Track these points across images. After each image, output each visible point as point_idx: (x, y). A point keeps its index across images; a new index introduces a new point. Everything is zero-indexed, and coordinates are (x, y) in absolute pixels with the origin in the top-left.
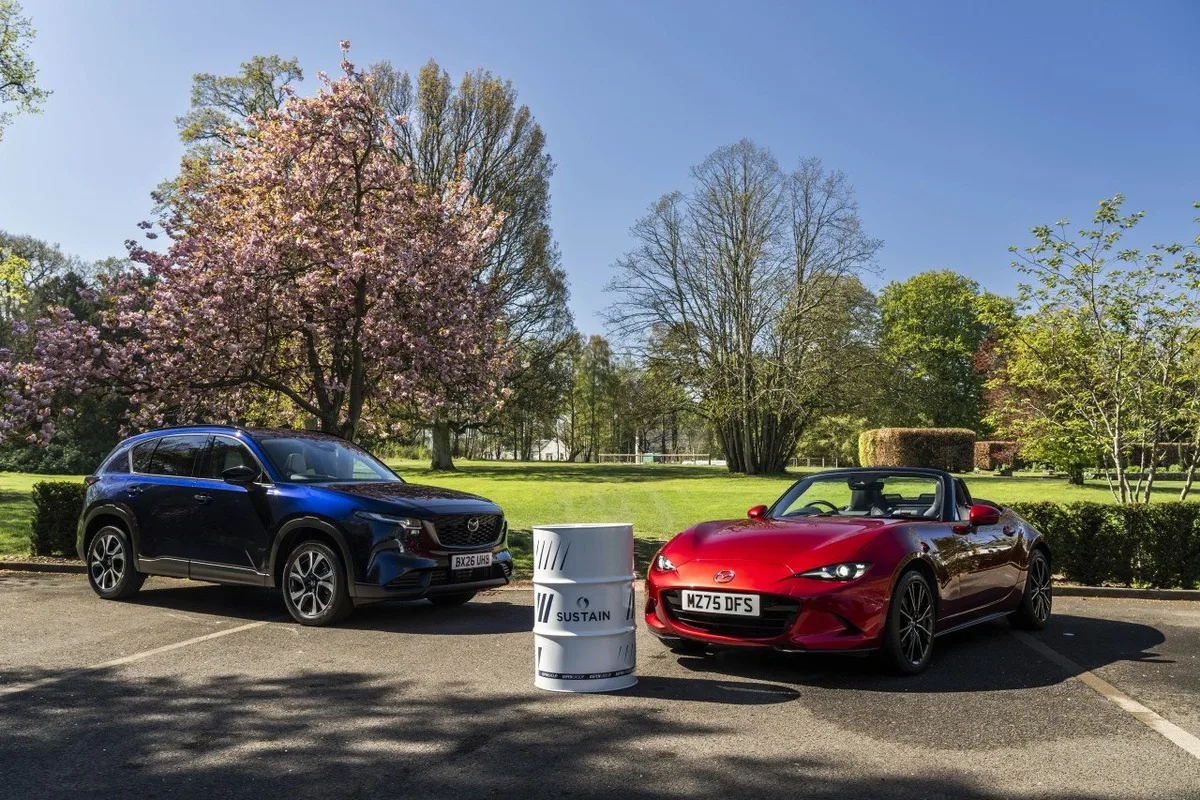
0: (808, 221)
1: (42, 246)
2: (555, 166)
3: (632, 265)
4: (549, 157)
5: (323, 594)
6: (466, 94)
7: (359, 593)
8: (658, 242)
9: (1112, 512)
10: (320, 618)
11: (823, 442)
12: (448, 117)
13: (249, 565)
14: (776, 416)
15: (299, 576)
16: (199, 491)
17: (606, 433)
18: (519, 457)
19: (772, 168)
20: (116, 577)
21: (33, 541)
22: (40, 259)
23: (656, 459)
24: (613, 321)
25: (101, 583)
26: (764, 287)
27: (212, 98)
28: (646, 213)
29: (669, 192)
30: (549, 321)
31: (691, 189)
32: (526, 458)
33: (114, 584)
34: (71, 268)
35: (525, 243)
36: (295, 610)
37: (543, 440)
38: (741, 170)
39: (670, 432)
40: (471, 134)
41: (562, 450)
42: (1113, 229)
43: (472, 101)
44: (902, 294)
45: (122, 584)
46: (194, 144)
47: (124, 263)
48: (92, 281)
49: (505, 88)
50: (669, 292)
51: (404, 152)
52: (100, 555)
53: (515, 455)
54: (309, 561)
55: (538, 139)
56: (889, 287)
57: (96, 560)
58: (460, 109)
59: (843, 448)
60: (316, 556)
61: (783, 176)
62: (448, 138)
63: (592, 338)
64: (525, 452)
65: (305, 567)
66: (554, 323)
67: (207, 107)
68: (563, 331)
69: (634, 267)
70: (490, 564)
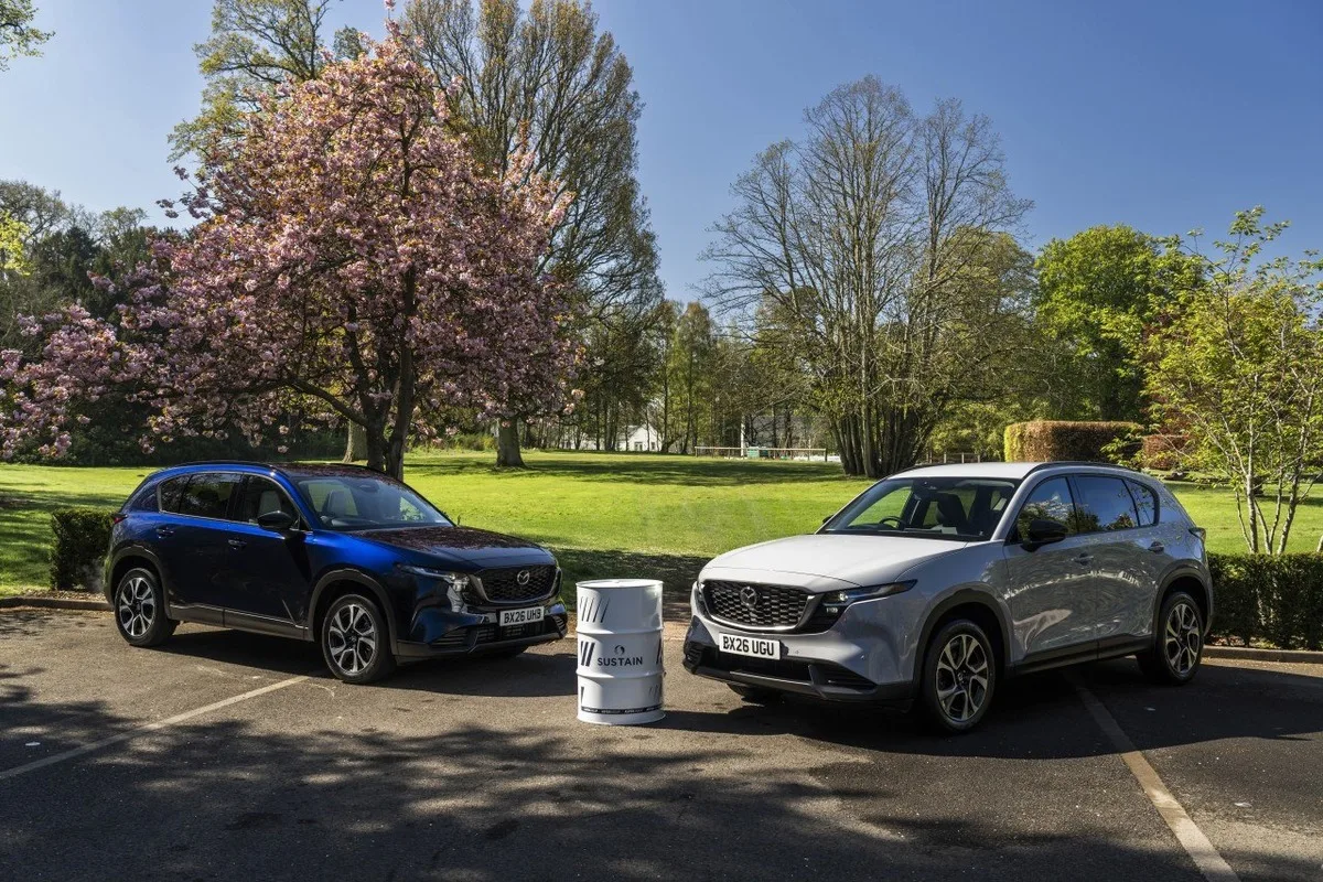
0: (944, 176)
1: (39, 194)
2: (644, 105)
3: (732, 229)
4: (636, 95)
5: (364, 648)
6: (538, 21)
7: (402, 651)
8: (763, 201)
9: (1232, 563)
10: (361, 676)
11: (965, 432)
12: (515, 47)
13: (286, 616)
14: (902, 409)
15: (340, 631)
16: (232, 535)
17: (706, 421)
18: (602, 447)
19: (902, 111)
20: (146, 623)
21: (53, 574)
22: (38, 209)
23: (763, 454)
25: (130, 629)
26: (889, 255)
27: (237, 21)
28: (750, 167)
29: (778, 140)
30: (635, 293)
31: (804, 137)
32: (611, 448)
33: (144, 630)
34: (75, 220)
35: (607, 199)
36: (335, 666)
37: (631, 426)
38: (865, 114)
39: (783, 419)
40: (544, 66)
41: (653, 439)
42: (1252, 240)
43: (544, 28)
44: (1066, 253)
45: (152, 632)
46: (216, 77)
47: (136, 215)
48: (99, 235)
49: (584, 10)
50: (775, 261)
51: (464, 90)
52: (129, 598)
53: (598, 445)
54: (349, 615)
55: (623, 74)
56: (1049, 246)
57: (123, 603)
58: (530, 37)
59: (989, 440)
60: (357, 610)
61: (916, 122)
62: (516, 73)
63: (690, 305)
64: (610, 440)
65: (345, 621)
66: (641, 294)
67: (231, 32)
68: (652, 304)
69: (735, 232)
70: (542, 618)
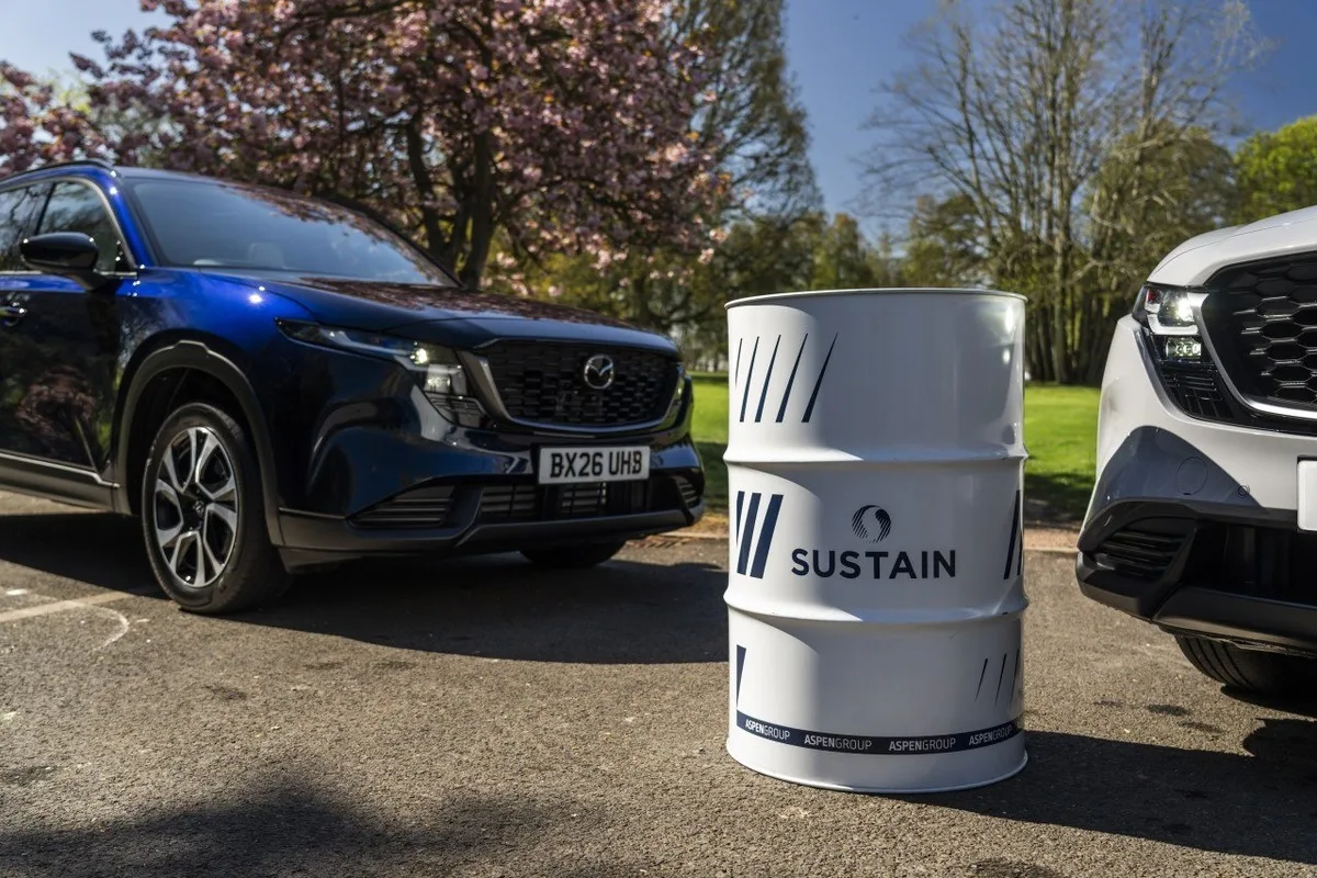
3: (902, 89)
10: (212, 594)
13: (85, 462)
15: (169, 489)
24: (872, 171)
30: (783, 179)
36: (165, 569)
44: (1271, 148)
50: (954, 128)
56: (1252, 141)
60: (203, 440)
65: (182, 467)
66: (789, 182)
69: (906, 92)
70: (644, 474)
